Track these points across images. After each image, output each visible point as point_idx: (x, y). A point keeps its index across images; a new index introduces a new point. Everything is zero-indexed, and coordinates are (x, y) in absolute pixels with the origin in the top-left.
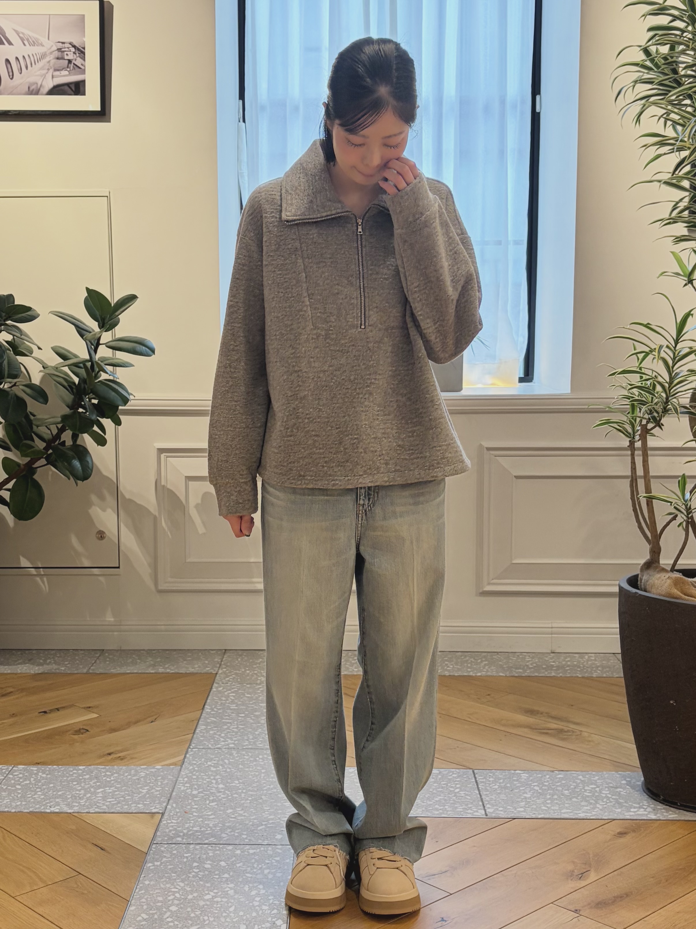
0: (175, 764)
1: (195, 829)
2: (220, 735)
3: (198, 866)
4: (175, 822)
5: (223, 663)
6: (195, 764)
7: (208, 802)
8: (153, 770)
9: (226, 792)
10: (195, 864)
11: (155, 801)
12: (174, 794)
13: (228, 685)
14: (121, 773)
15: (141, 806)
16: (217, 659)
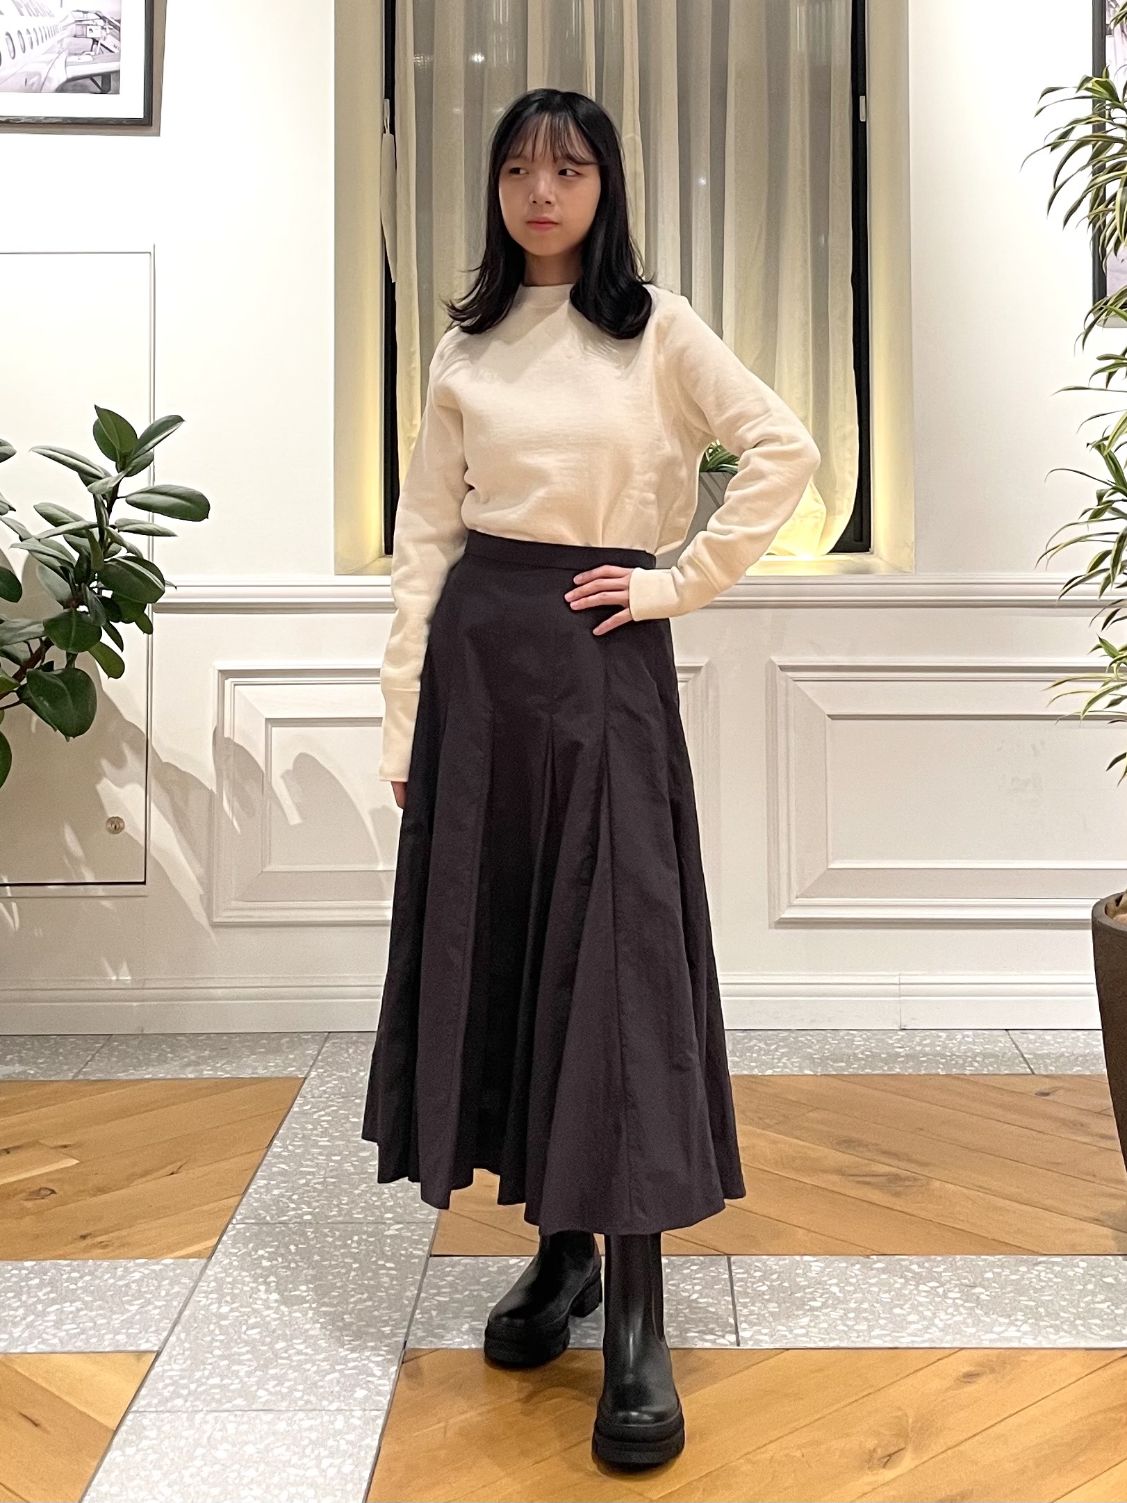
0: (197, 1255)
1: (211, 1381)
2: (290, 1198)
3: (204, 1454)
4: (179, 1367)
5: (320, 1057)
6: (235, 1255)
7: (244, 1328)
8: (157, 1268)
9: (282, 1308)
10: (199, 1451)
11: (151, 1326)
12: (186, 1313)
13: (322, 1099)
14: (98, 1274)
15: (121, 1338)
16: (312, 1051)
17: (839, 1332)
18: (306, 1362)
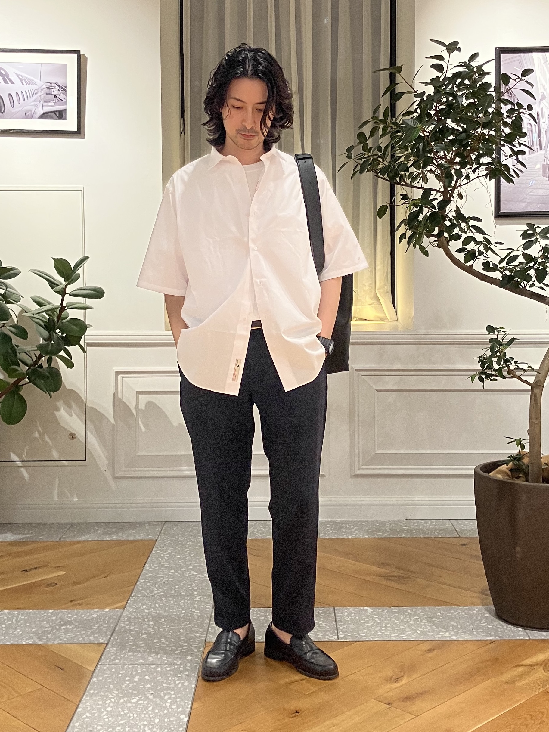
0: (119, 608)
2: (154, 586)
3: (129, 680)
4: (116, 649)
5: (162, 532)
6: (134, 607)
7: (141, 635)
8: (103, 612)
9: (155, 627)
10: (127, 678)
11: (103, 634)
12: (117, 629)
13: (165, 548)
14: (80, 615)
15: (91, 638)
16: (158, 529)
17: (378, 635)
18: (167, 647)
